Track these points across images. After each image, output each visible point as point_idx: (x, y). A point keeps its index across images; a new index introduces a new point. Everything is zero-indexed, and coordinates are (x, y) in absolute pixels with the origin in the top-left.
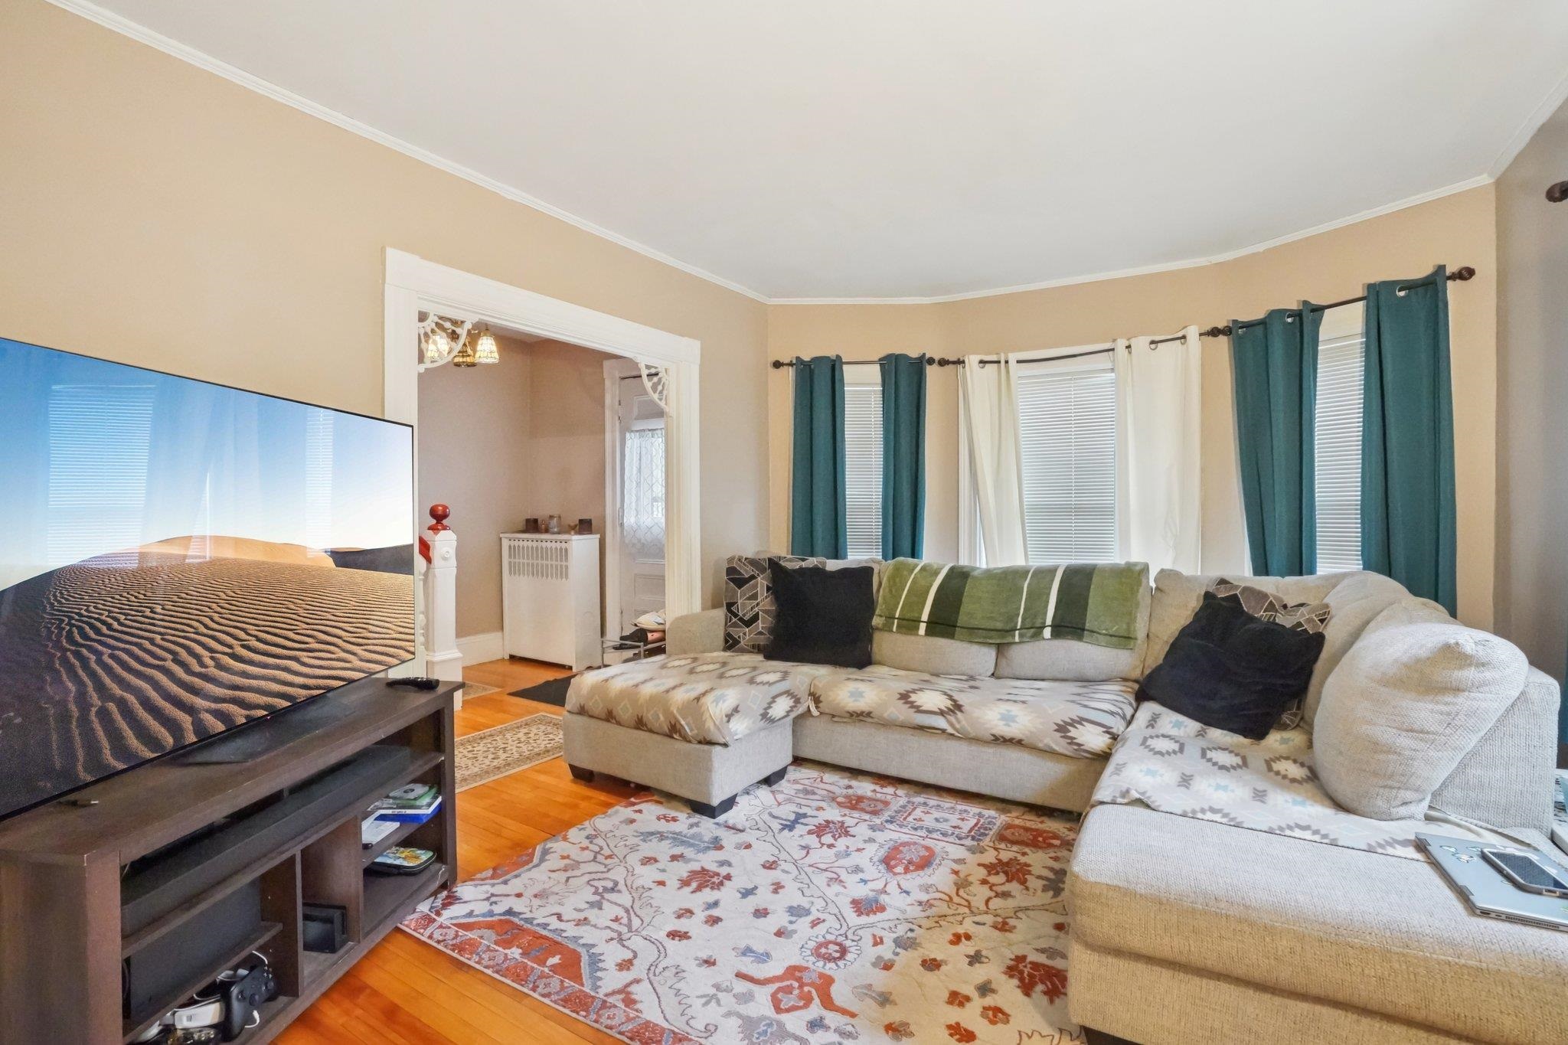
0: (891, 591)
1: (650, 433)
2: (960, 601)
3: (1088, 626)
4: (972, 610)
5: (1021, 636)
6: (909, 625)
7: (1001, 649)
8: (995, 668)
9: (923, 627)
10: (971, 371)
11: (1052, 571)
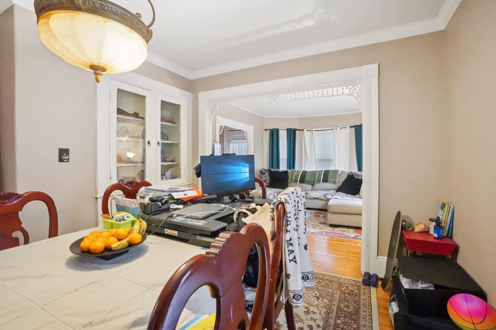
0: (292, 175)
1: (236, 143)
2: (305, 177)
3: (328, 180)
4: (307, 178)
5: (317, 183)
6: (296, 181)
7: (313, 185)
8: (312, 189)
9: (298, 182)
10: (305, 132)
11: (322, 171)
